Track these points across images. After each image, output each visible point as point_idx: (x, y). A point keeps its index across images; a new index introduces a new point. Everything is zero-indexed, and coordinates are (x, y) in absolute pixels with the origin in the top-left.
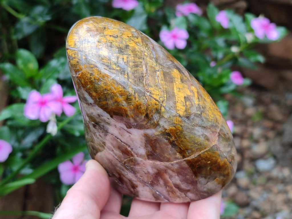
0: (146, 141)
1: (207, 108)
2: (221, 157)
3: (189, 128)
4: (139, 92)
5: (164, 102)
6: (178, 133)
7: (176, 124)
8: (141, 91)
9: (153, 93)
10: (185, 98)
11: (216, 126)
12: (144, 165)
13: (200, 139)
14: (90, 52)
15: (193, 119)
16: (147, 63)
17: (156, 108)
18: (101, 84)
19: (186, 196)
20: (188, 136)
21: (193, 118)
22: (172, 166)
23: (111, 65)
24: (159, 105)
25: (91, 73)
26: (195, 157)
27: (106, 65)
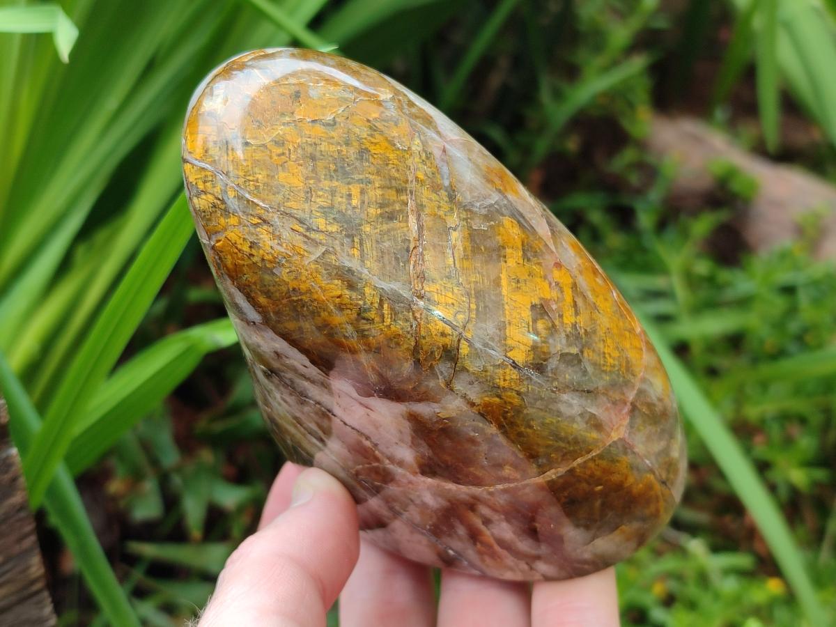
0: (415, 431)
1: (601, 333)
2: (635, 472)
3: (542, 399)
4: (395, 299)
5: (469, 326)
6: (507, 412)
7: (504, 388)
8: (400, 296)
9: (436, 300)
10: (533, 307)
11: (627, 383)
12: (410, 486)
13: (575, 426)
14: (251, 178)
15: (555, 371)
16: (422, 205)
17: (443, 346)
18: (283, 274)
19: (531, 569)
20: (539, 421)
21: (556, 369)
22: (489, 497)
23: (310, 218)
24: (452, 335)
25: (251, 242)
26: (558, 475)
27: (296, 219)
